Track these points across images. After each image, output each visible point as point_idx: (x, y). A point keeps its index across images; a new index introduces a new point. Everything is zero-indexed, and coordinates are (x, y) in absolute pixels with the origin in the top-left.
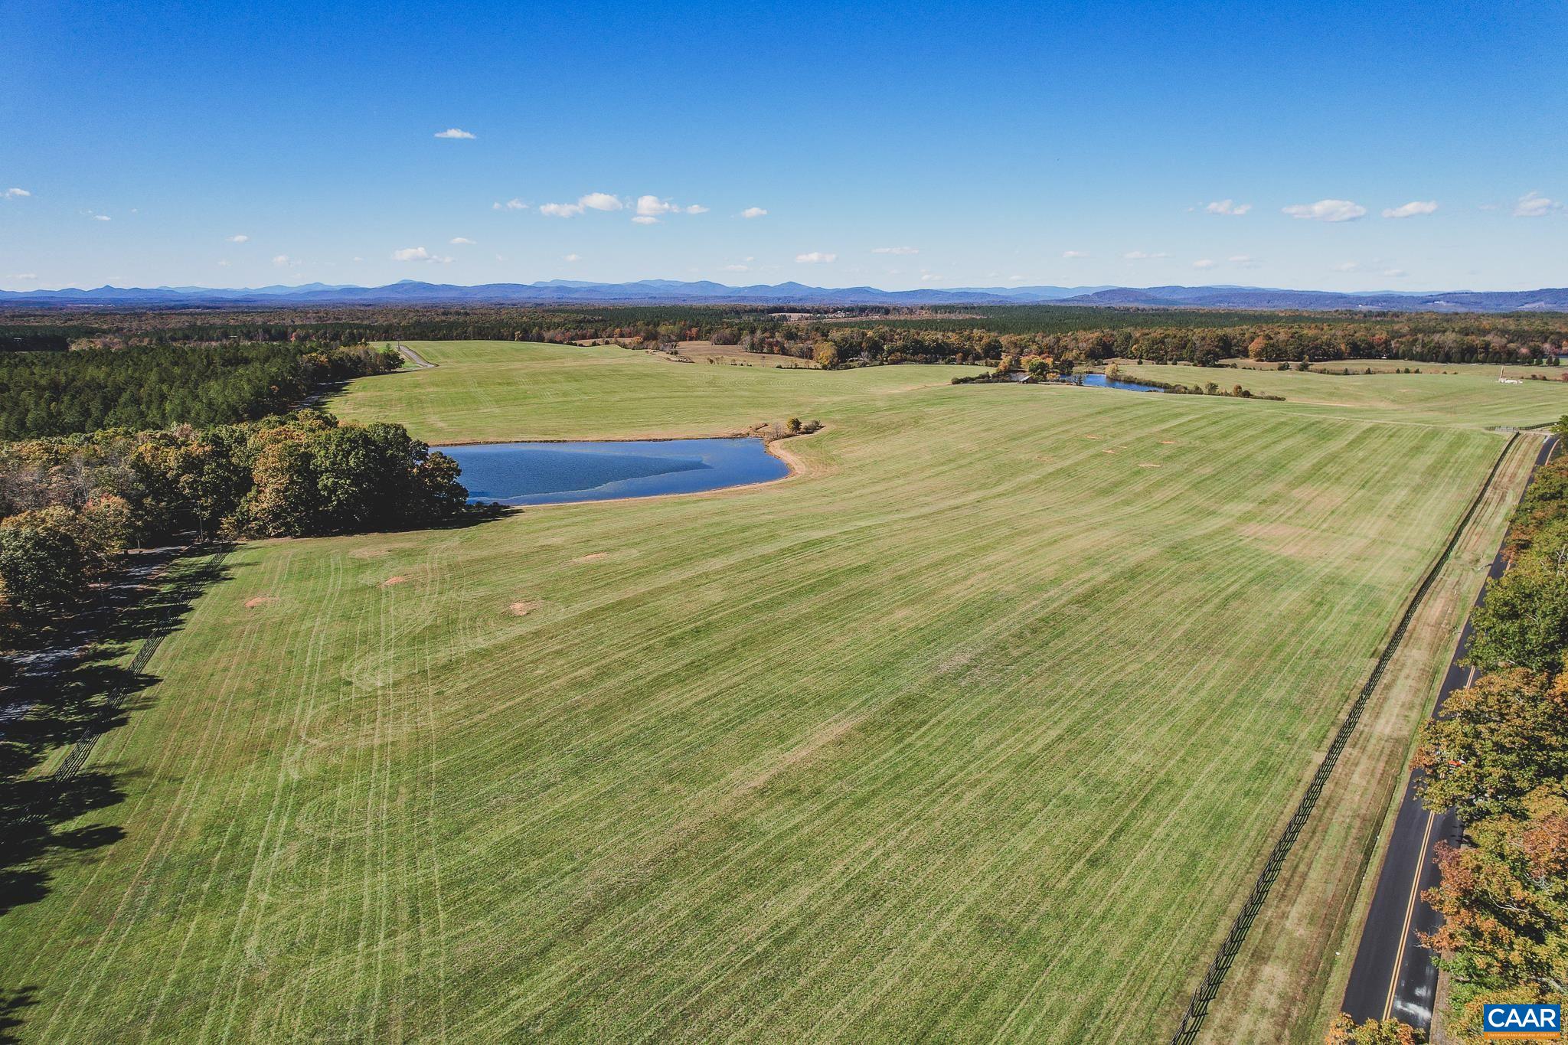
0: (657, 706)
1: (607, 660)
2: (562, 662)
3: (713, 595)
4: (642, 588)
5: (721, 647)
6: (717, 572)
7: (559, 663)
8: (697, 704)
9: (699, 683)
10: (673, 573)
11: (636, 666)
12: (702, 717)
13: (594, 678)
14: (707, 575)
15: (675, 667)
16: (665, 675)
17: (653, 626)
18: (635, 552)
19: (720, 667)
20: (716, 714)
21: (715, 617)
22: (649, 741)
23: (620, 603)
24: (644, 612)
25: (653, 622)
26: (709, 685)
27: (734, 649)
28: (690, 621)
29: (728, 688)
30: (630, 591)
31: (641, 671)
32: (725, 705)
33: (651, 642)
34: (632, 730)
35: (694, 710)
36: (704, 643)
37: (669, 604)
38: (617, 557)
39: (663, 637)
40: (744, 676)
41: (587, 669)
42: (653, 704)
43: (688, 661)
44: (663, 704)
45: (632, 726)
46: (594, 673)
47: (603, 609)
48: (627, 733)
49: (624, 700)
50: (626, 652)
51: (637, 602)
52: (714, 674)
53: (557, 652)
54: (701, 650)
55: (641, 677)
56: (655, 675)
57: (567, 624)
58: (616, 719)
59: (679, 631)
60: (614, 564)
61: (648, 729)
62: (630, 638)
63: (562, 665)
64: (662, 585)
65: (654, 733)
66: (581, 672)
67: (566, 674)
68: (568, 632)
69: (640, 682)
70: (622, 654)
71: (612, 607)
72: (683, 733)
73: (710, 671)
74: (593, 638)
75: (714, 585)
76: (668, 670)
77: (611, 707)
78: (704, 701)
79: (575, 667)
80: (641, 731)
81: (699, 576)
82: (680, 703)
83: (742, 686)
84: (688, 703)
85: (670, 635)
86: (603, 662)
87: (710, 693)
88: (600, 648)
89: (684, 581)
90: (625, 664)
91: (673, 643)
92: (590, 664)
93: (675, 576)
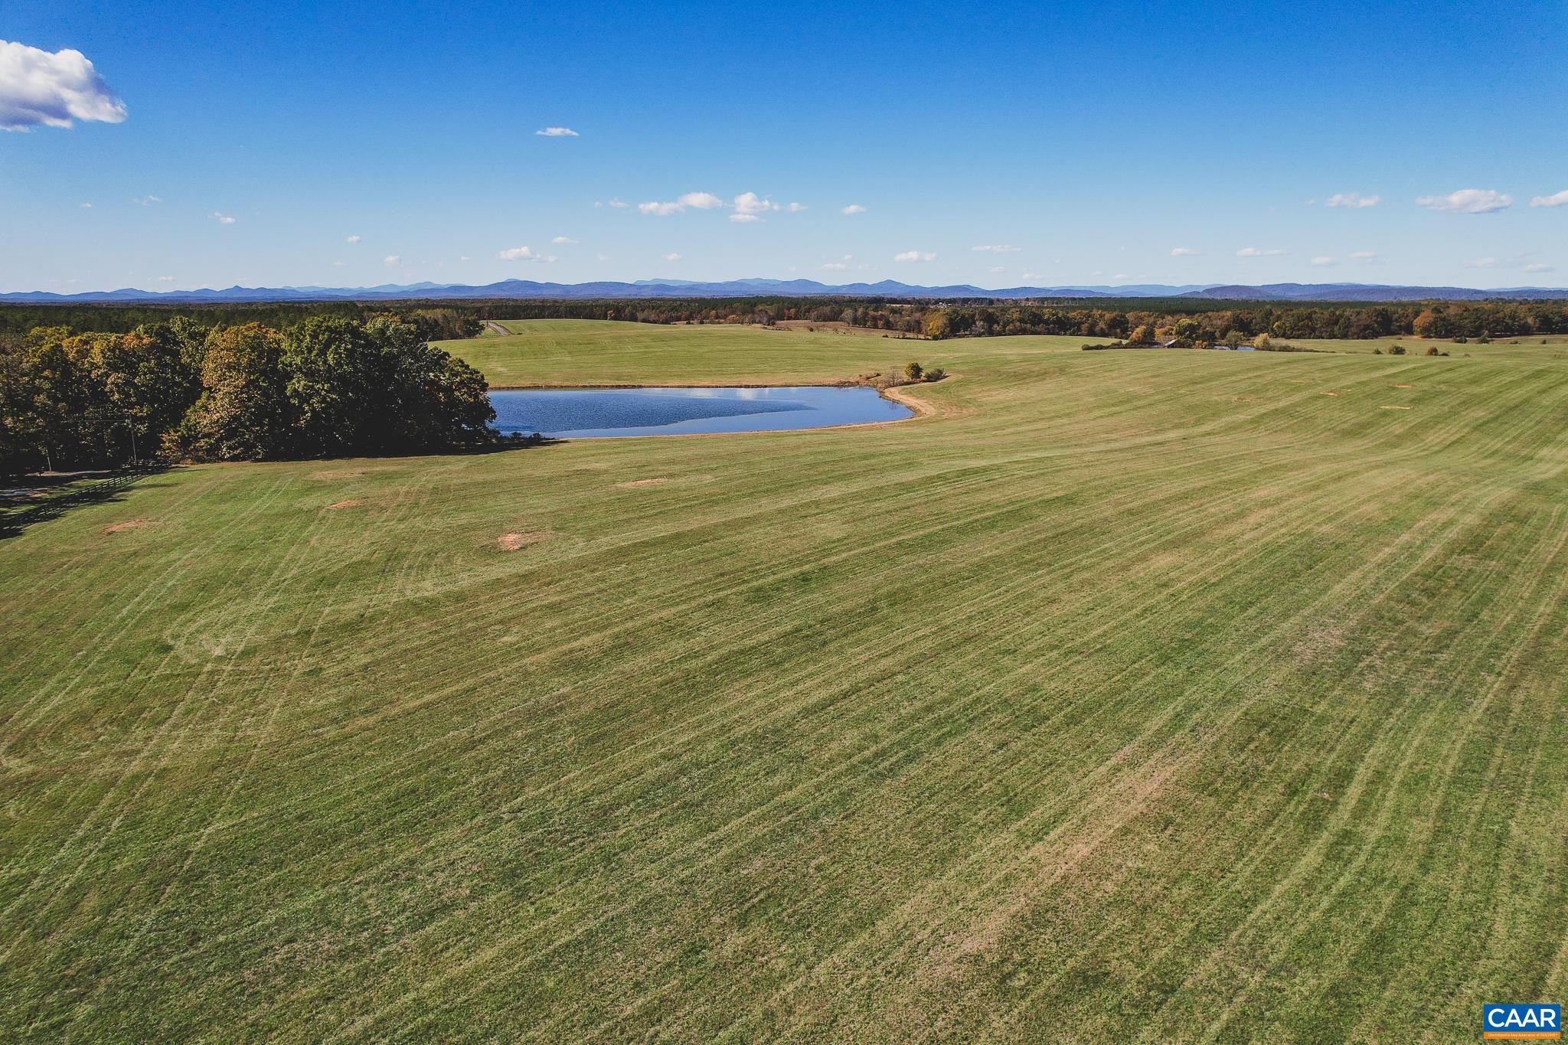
0: (724, 714)
1: (638, 622)
2: (556, 622)
3: (830, 529)
4: (714, 518)
5: (848, 605)
6: (833, 501)
7: (548, 625)
8: (807, 712)
9: (811, 668)
10: (764, 501)
11: (688, 634)
12: (821, 743)
13: (606, 653)
14: (817, 503)
15: (764, 637)
16: (742, 652)
17: (727, 568)
18: (709, 478)
19: (851, 639)
20: (852, 737)
21: (834, 558)
22: (698, 796)
23: (677, 536)
24: (713, 549)
25: (728, 564)
26: (832, 673)
27: (874, 609)
28: (792, 564)
29: (871, 682)
30: (695, 522)
31: (698, 641)
32: (867, 718)
33: (721, 594)
34: (665, 766)
35: (802, 725)
36: (818, 598)
37: (756, 537)
38: (681, 482)
39: (743, 587)
40: (901, 657)
41: (596, 636)
42: (715, 709)
43: (789, 628)
44: (736, 708)
45: (664, 757)
46: (608, 643)
47: (645, 544)
48: (651, 774)
49: (657, 697)
50: (673, 610)
51: (701, 536)
52: (840, 651)
53: (551, 606)
54: (813, 609)
55: (696, 655)
56: (724, 651)
57: (581, 564)
58: (633, 738)
59: (771, 579)
60: (677, 490)
61: (698, 766)
62: (686, 586)
63: (553, 629)
64: (745, 515)
65: (711, 777)
66: (586, 641)
67: (555, 644)
68: (580, 575)
69: (693, 664)
70: (665, 613)
71: (663, 541)
72: (777, 780)
73: (832, 647)
74: (619, 585)
75: (829, 516)
76: (748, 642)
77: (628, 713)
78: (822, 706)
79: (575, 633)
80: (682, 771)
81: (808, 505)
82: (771, 708)
83: (900, 678)
84: (790, 709)
85: (755, 584)
86: (629, 625)
87: (835, 690)
88: (628, 601)
89: (780, 511)
90: (669, 629)
91: (760, 596)
92: (605, 627)
93: (767, 505)
